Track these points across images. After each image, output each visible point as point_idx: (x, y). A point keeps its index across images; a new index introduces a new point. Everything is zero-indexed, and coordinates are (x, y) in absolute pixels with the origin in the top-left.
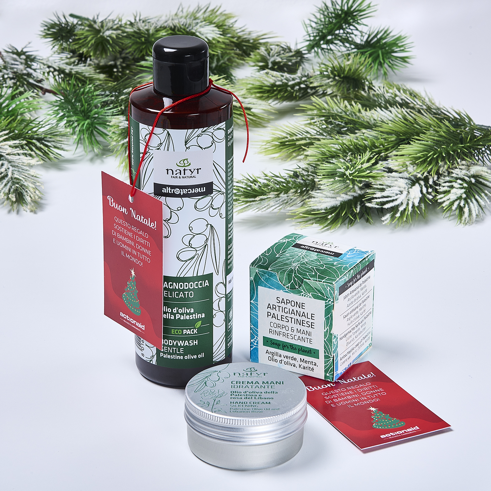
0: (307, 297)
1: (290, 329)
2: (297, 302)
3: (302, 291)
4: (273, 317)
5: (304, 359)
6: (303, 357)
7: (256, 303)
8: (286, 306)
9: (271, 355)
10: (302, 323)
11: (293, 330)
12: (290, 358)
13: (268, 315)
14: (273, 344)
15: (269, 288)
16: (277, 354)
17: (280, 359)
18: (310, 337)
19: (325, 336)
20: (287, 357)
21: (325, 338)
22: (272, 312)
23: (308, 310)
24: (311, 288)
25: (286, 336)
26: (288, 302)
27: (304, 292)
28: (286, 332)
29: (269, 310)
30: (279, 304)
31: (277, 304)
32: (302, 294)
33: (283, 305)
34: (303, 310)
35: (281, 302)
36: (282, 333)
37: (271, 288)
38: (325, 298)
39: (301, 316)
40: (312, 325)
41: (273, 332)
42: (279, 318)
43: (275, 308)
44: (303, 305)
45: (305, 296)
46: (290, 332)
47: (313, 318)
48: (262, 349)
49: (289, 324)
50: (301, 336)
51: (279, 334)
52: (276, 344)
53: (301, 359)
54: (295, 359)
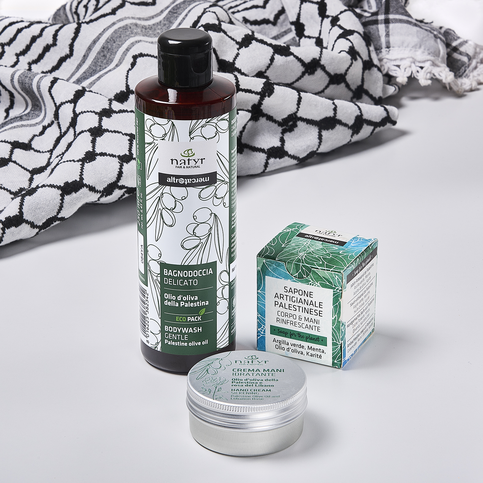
0: (315, 286)
1: (298, 318)
2: (304, 291)
3: (310, 280)
4: (280, 306)
5: (311, 347)
6: (311, 345)
7: (263, 293)
8: (293, 295)
9: (278, 344)
10: (309, 312)
11: (300, 319)
12: (298, 346)
13: (275, 304)
14: (281, 332)
15: (277, 277)
16: (284, 342)
17: (288, 347)
18: (317, 325)
19: (333, 323)
20: (294, 345)
21: (333, 326)
22: (280, 301)
23: (316, 298)
24: (320, 277)
25: (294, 324)
26: (296, 291)
27: (312, 281)
28: (294, 321)
29: (276, 299)
30: (287, 294)
31: (284, 294)
32: (310, 283)
33: (290, 294)
34: (311, 299)
35: (288, 291)
36: (289, 322)
37: (278, 278)
38: (334, 286)
39: (309, 304)
40: (320, 314)
41: (280, 321)
42: (287, 307)
43: (282, 298)
44: (311, 293)
45: (313, 285)
46: (297, 320)
47: (321, 306)
48: (269, 338)
49: (297, 313)
50: (309, 324)
51: (286, 322)
52: (283, 332)
53: (308, 346)
54: (303, 347)
